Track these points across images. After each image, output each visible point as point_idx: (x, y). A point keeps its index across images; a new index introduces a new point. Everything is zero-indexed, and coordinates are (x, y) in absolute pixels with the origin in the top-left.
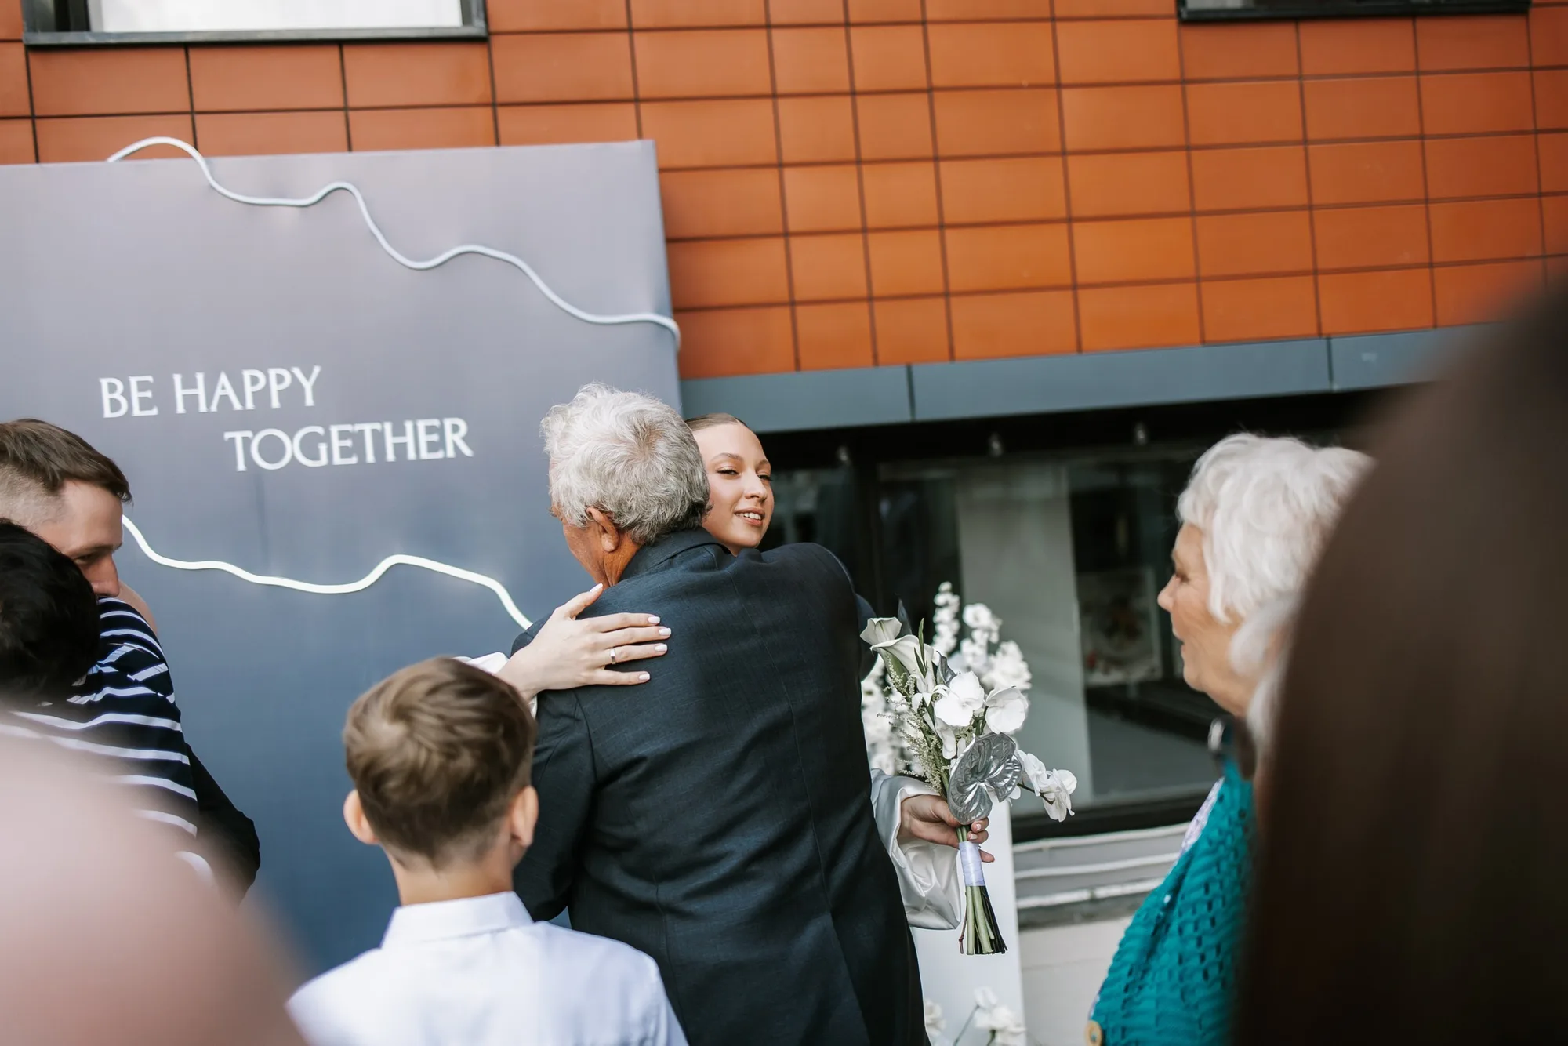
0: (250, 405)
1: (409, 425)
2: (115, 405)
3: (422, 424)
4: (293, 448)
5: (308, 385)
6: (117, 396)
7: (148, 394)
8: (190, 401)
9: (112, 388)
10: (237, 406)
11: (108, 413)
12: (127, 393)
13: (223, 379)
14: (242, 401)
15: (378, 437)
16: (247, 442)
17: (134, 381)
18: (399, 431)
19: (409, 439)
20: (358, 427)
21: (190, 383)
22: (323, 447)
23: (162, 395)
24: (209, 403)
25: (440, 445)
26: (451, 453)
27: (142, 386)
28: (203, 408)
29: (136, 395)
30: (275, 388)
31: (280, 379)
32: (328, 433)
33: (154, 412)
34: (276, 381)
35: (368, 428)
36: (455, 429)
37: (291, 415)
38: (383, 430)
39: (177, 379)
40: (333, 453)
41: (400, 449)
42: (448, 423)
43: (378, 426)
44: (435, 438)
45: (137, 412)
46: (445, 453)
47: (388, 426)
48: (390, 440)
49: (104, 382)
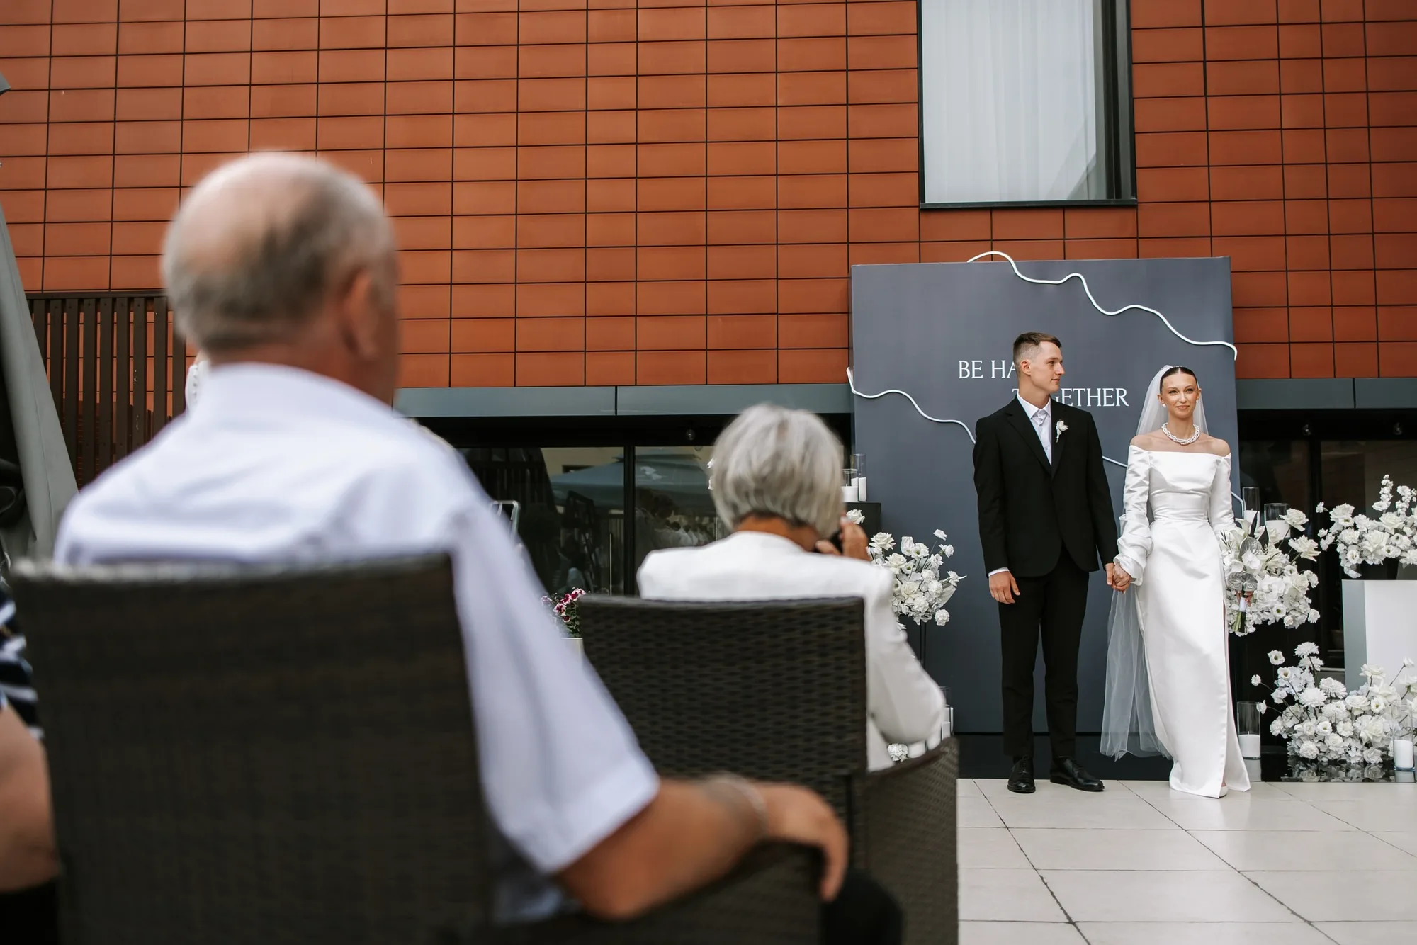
1: (1099, 390)
2: (965, 373)
3: (1105, 390)
6: (965, 369)
7: (980, 369)
8: (998, 373)
9: (964, 365)
11: (961, 377)
12: (970, 368)
15: (1084, 395)
17: (973, 362)
18: (1094, 392)
19: (1099, 397)
20: (1074, 390)
21: (998, 364)
23: (986, 370)
24: (1006, 375)
25: (1114, 400)
26: (1118, 405)
27: (977, 365)
28: (1004, 376)
29: (974, 369)
33: (982, 377)
35: (1079, 390)
36: (1121, 393)
38: (1087, 391)
39: (993, 362)
41: (1094, 401)
42: (1118, 390)
43: (1084, 390)
44: (1111, 397)
45: (974, 377)
46: (1116, 404)
47: (1089, 390)
48: (1089, 397)
49: (961, 362)
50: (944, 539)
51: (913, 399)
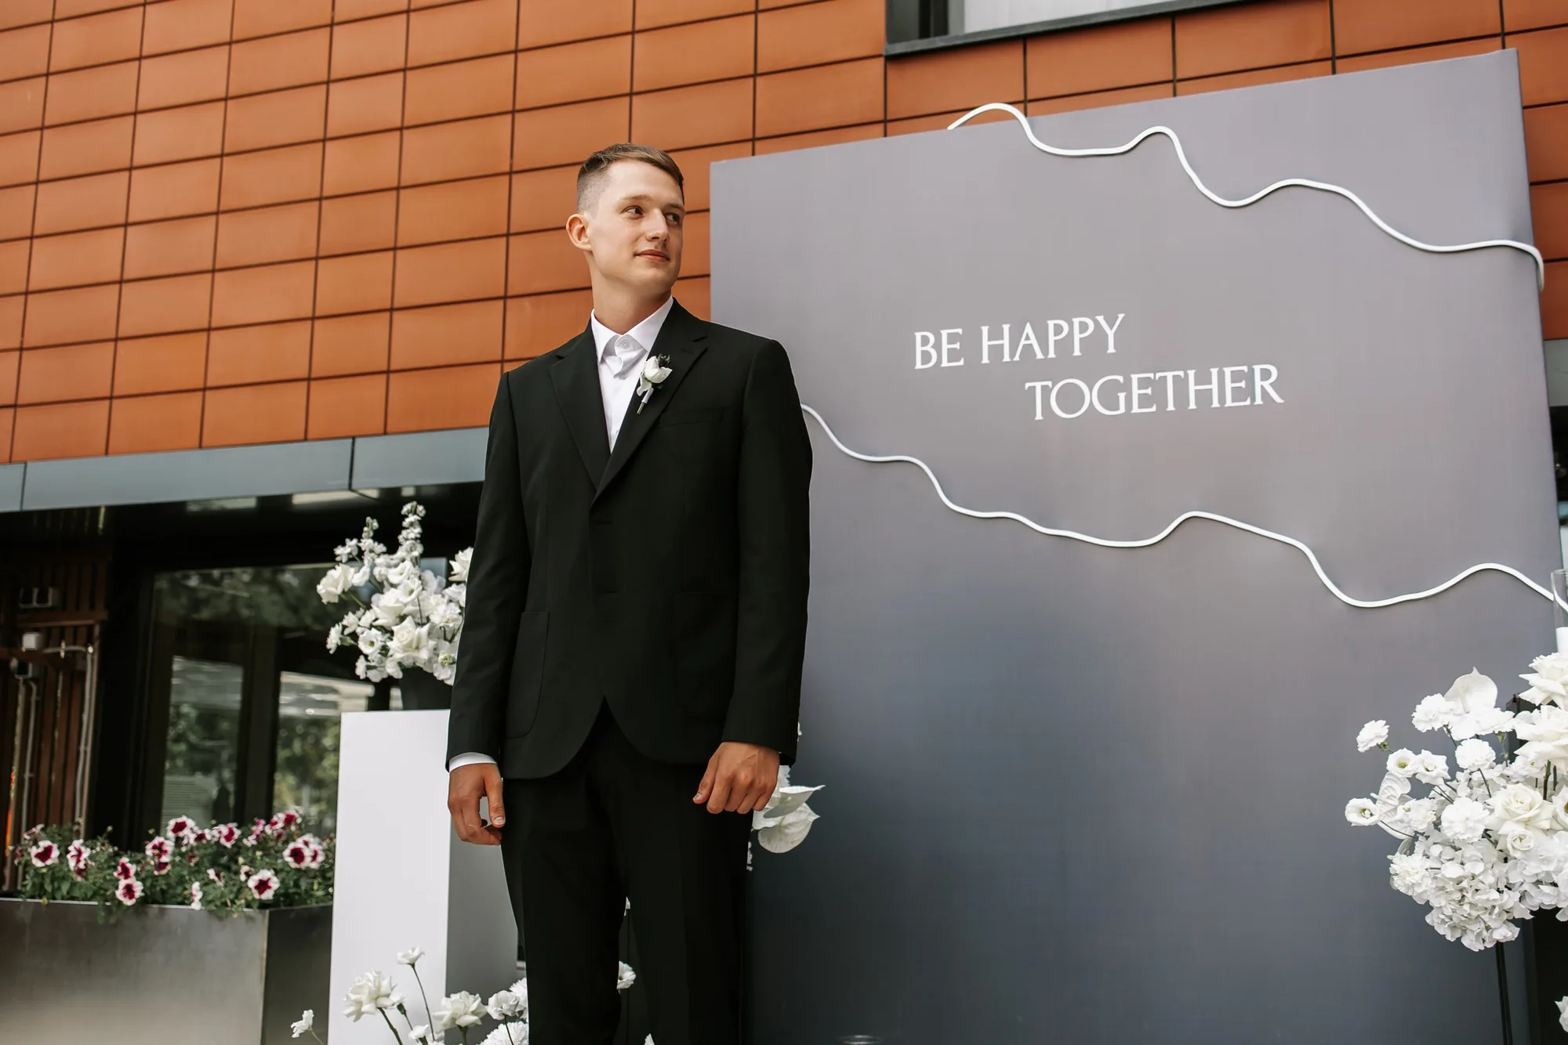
0: (1052, 354)
1: (1214, 371)
2: (926, 357)
3: (1228, 371)
4: (1091, 397)
5: (1111, 333)
6: (928, 348)
7: (957, 346)
8: (996, 351)
9: (925, 341)
10: (1040, 356)
11: (919, 366)
12: (938, 346)
13: (1028, 329)
14: (1045, 351)
15: (1181, 385)
16: (1046, 391)
17: (944, 333)
18: (1203, 378)
19: (1214, 386)
20: (1158, 375)
21: (996, 334)
22: (1122, 396)
23: (969, 345)
24: (1012, 354)
25: (1250, 391)
26: (1259, 401)
27: (952, 339)
28: (1007, 358)
29: (945, 346)
30: (1077, 336)
31: (1083, 327)
32: (1128, 381)
33: (961, 363)
34: (1078, 329)
35: (1170, 375)
36: (1266, 375)
37: (1093, 363)
38: (1186, 375)
39: (985, 329)
40: (1133, 401)
41: (1204, 397)
42: (1257, 368)
43: (1181, 373)
44: (1243, 384)
45: (945, 363)
46: (1253, 399)
47: (1191, 373)
48: (1192, 388)
49: (918, 335)
51: (821, 416)
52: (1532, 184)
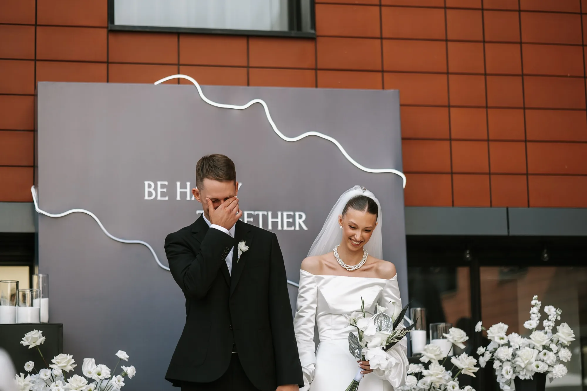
1: (279, 214)
2: (150, 194)
3: (285, 214)
6: (151, 190)
7: (165, 190)
8: (183, 195)
9: (150, 186)
11: (146, 198)
12: (156, 189)
15: (265, 218)
17: (159, 183)
18: (275, 216)
19: (279, 220)
20: (256, 213)
21: (184, 186)
23: (171, 191)
25: (293, 224)
26: (297, 228)
27: (163, 186)
28: (188, 198)
29: (159, 190)
33: (167, 198)
35: (261, 213)
36: (300, 217)
38: (268, 215)
39: (178, 184)
41: (275, 224)
42: (297, 214)
43: (265, 213)
44: (291, 220)
45: (159, 198)
46: (295, 227)
47: (270, 213)
48: (270, 220)
49: (146, 183)
50: (127, 360)
51: (97, 217)
52: (404, 139)
